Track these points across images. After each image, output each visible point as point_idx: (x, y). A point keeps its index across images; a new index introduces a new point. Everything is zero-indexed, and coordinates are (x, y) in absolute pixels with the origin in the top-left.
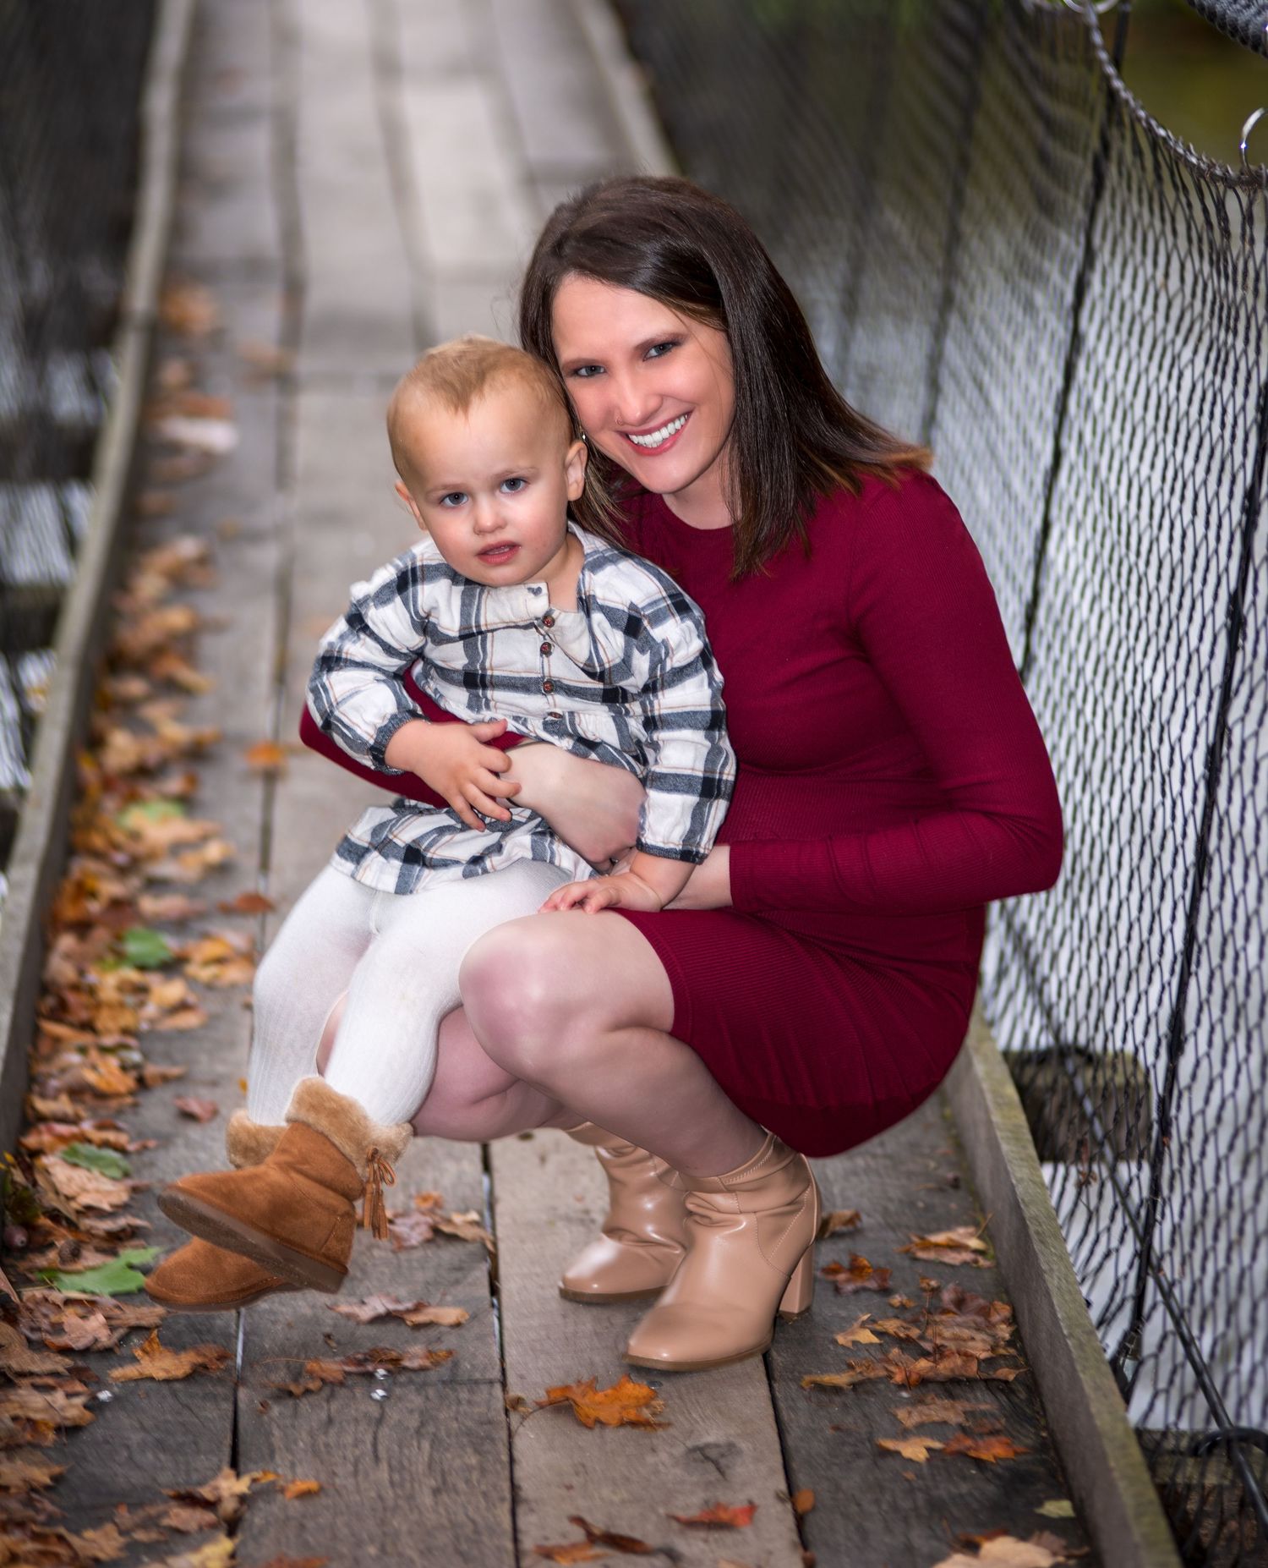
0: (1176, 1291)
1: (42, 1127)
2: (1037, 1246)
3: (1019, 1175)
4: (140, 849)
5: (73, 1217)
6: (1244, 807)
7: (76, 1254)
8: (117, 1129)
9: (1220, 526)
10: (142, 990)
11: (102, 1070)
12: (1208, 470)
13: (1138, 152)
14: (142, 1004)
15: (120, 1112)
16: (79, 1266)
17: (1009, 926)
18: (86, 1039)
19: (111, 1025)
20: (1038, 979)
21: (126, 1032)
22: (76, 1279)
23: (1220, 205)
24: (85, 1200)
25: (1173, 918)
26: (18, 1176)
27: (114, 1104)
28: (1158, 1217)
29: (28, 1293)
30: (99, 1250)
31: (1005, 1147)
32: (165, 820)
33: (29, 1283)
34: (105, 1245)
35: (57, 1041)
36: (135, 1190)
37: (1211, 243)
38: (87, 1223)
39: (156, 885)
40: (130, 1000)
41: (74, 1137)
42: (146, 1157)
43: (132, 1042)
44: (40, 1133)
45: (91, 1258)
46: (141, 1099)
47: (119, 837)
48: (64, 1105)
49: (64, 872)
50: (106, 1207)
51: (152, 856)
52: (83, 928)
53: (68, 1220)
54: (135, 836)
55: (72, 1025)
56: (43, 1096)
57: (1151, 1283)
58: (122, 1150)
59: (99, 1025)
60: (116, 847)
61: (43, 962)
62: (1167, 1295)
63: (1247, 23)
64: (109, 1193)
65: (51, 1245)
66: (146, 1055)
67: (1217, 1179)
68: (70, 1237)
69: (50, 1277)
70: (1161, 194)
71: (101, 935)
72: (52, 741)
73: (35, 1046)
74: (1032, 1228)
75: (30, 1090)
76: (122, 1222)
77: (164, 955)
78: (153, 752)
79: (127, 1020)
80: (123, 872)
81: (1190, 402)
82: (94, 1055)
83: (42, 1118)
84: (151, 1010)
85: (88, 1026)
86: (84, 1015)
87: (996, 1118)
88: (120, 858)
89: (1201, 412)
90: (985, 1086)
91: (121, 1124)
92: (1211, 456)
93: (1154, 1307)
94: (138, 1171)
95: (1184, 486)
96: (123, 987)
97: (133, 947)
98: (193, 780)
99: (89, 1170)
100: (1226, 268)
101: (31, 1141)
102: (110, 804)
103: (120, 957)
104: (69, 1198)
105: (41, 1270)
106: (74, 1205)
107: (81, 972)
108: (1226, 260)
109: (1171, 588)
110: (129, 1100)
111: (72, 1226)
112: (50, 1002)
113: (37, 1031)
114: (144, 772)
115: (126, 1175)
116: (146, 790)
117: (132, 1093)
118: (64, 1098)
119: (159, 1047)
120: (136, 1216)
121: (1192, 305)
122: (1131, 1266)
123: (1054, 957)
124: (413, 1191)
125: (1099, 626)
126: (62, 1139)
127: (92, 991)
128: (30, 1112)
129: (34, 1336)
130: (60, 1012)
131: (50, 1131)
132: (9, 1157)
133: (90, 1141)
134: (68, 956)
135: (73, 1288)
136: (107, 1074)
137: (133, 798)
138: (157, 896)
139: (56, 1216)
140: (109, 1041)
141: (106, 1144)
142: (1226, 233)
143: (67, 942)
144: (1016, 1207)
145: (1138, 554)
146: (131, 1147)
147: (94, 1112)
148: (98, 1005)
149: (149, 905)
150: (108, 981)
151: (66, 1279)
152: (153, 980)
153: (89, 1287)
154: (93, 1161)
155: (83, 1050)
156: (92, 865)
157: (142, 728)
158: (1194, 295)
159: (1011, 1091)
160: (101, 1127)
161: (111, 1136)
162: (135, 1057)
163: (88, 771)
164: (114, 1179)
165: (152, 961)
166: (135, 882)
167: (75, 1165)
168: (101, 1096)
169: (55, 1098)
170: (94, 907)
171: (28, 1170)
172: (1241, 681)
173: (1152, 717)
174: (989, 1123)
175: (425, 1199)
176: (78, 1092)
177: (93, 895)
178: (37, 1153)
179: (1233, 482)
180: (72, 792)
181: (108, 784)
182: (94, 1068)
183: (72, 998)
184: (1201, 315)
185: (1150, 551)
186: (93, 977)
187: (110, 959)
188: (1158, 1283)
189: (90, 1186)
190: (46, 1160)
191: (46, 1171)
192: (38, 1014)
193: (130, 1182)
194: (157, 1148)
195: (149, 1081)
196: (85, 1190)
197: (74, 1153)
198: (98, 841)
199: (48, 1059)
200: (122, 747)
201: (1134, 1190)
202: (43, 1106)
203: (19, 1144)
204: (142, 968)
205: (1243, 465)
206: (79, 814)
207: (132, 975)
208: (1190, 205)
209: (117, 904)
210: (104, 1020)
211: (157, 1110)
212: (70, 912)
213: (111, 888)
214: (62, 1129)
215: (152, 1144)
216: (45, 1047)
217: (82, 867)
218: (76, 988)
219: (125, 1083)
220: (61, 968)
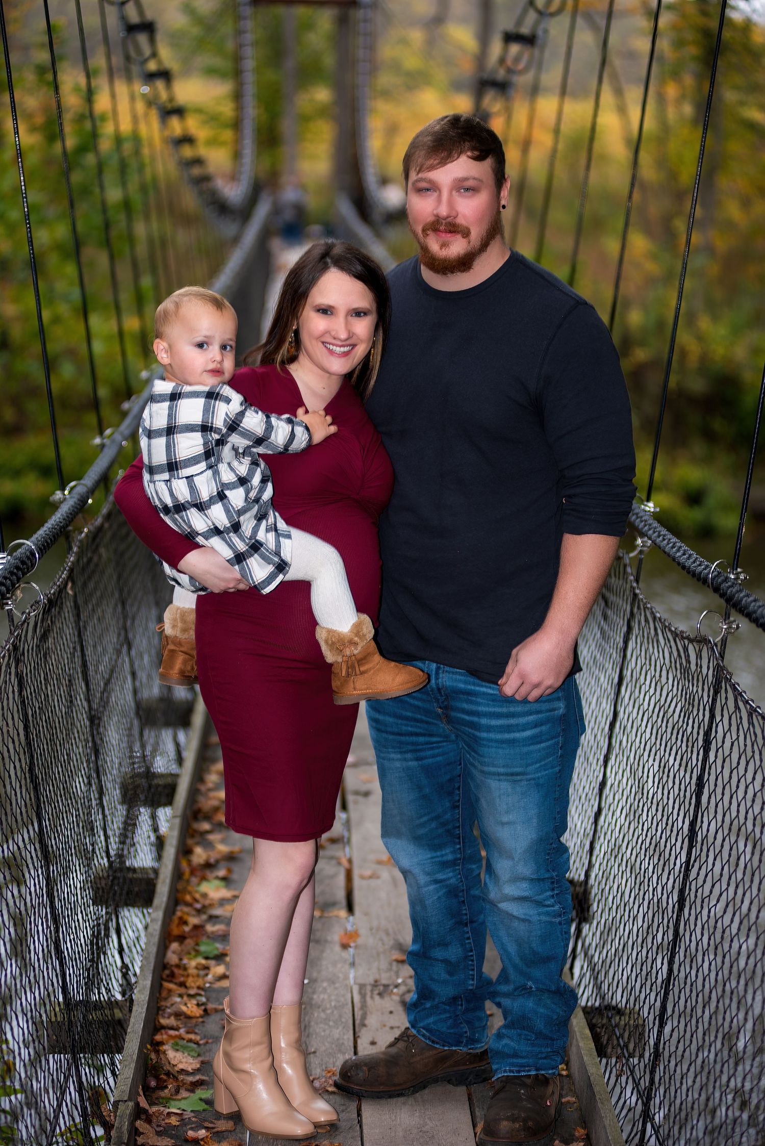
0: (661, 1131)
1: (163, 1031)
2: (600, 1105)
3: (591, 1071)
4: (207, 902)
5: (176, 1074)
6: (696, 919)
7: (177, 1092)
8: (196, 1033)
9: (685, 791)
10: (207, 968)
11: (189, 1005)
12: (680, 765)
13: (647, 620)
14: (207, 975)
15: (196, 1025)
16: (179, 1097)
17: (586, 955)
18: (182, 990)
19: (193, 985)
20: (599, 982)
21: (199, 988)
22: (177, 1103)
23: (686, 649)
24: (181, 1066)
25: (662, 964)
26: (153, 1056)
27: (194, 1021)
28: (653, 1095)
29: (154, 1109)
30: (187, 1090)
31: (585, 1058)
32: (217, 889)
33: (155, 1104)
34: (189, 1087)
35: (170, 991)
36: (202, 1063)
37: (681, 664)
38: (181, 1077)
39: (213, 918)
40: (202, 973)
41: (176, 1037)
42: (208, 1047)
43: (203, 993)
44: (162, 1034)
45: (184, 1094)
46: (205, 1019)
47: (197, 896)
48: (172, 1021)
49: (174, 913)
50: (190, 1069)
51: (211, 906)
52: (181, 938)
53: (174, 1076)
54: (205, 895)
55: (176, 984)
56: (164, 1017)
57: (649, 1126)
58: (197, 1043)
59: (188, 984)
60: (196, 901)
61: (164, 955)
62: (657, 1132)
63: (701, 573)
64: (191, 1063)
65: (166, 1087)
66: (208, 1000)
67: (681, 1083)
68: (175, 1084)
69: (166, 1102)
70: (658, 641)
71: (189, 942)
72: (170, 852)
73: (160, 994)
74: (597, 1097)
75: (157, 1014)
76: (197, 1077)
77: (216, 952)
78: (213, 857)
79: (200, 982)
80: (199, 912)
81: (672, 734)
82: (185, 998)
83: (163, 1027)
84: (210, 977)
85: (183, 985)
86: (182, 979)
87: (581, 1044)
88: (198, 906)
89: (677, 739)
90: (576, 1029)
91: (197, 1031)
92: (682, 759)
93: (651, 1136)
94: (204, 1053)
95: (669, 771)
96: (199, 967)
97: (203, 948)
98: (230, 871)
99: (184, 1053)
100: (688, 677)
101: (158, 1038)
102: (194, 880)
103: (198, 953)
104: (174, 1066)
105: (163, 1098)
106: (176, 1069)
107: (181, 959)
108: (688, 673)
109: (663, 816)
110: (201, 1020)
111: (176, 1078)
112: (167, 972)
113: (161, 985)
114: (209, 866)
115: (199, 1055)
116: (210, 875)
117: (201, 1017)
118: (172, 1018)
119: (214, 995)
120: (203, 1075)
121: (672, 690)
122: (640, 1117)
123: (606, 973)
124: (324, 1067)
125: (629, 828)
126: (171, 1037)
127: (185, 968)
128: (157, 1023)
129: (158, 1129)
130: (172, 977)
131: (166, 1033)
132: (149, 1047)
133: (183, 1039)
134: (174, 952)
135: (174, 1107)
136: (191, 1008)
137: (204, 878)
138: (214, 924)
139: (168, 1074)
140: (192, 992)
141: (190, 1041)
142: (688, 662)
143: (175, 946)
144: (590, 1086)
145: (647, 798)
146: (201, 1042)
147: (185, 1025)
148: (188, 976)
149: (210, 928)
150: (193, 963)
151: (173, 1103)
152: (212, 963)
153: (183, 1107)
154: (185, 1048)
155: (181, 996)
156: (186, 909)
157: (209, 845)
158: (673, 686)
159: (588, 1032)
160: (188, 1032)
161: (192, 1036)
162: (204, 999)
163: (184, 864)
164: (192, 1057)
165: (211, 955)
166: (204, 917)
167: (177, 1050)
168: (189, 1017)
169: (169, 1018)
170: (187, 929)
171: (157, 1052)
172: (695, 861)
173: (653, 872)
174: (578, 1046)
175: (329, 1072)
176: (178, 1015)
177: (185, 923)
178: (161, 1043)
179: (692, 772)
180: (178, 875)
181: (193, 872)
182: (186, 1004)
183: (176, 971)
184: (677, 694)
185: (653, 798)
186: (185, 961)
187: (193, 953)
188: (653, 1126)
189: (184, 1060)
190: (165, 1047)
191: (164, 1052)
192: (162, 979)
193: (200, 1059)
194: (212, 1043)
195: (209, 1011)
196: (181, 1062)
197: (177, 1044)
198: (188, 898)
199: (166, 999)
200: (200, 855)
201: (642, 1081)
202: (164, 1021)
203: (153, 1039)
204: (207, 958)
205: (697, 765)
206: (180, 887)
207: (203, 962)
208: (671, 647)
209: (196, 927)
210: (190, 982)
211: (212, 1026)
212: (176, 931)
213: (194, 920)
214: (172, 1032)
215: (210, 1041)
216: (164, 994)
217: (181, 910)
218: (178, 966)
219: (197, 1012)
220: (172, 957)
